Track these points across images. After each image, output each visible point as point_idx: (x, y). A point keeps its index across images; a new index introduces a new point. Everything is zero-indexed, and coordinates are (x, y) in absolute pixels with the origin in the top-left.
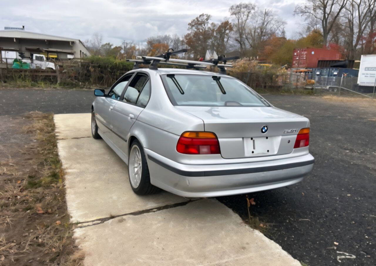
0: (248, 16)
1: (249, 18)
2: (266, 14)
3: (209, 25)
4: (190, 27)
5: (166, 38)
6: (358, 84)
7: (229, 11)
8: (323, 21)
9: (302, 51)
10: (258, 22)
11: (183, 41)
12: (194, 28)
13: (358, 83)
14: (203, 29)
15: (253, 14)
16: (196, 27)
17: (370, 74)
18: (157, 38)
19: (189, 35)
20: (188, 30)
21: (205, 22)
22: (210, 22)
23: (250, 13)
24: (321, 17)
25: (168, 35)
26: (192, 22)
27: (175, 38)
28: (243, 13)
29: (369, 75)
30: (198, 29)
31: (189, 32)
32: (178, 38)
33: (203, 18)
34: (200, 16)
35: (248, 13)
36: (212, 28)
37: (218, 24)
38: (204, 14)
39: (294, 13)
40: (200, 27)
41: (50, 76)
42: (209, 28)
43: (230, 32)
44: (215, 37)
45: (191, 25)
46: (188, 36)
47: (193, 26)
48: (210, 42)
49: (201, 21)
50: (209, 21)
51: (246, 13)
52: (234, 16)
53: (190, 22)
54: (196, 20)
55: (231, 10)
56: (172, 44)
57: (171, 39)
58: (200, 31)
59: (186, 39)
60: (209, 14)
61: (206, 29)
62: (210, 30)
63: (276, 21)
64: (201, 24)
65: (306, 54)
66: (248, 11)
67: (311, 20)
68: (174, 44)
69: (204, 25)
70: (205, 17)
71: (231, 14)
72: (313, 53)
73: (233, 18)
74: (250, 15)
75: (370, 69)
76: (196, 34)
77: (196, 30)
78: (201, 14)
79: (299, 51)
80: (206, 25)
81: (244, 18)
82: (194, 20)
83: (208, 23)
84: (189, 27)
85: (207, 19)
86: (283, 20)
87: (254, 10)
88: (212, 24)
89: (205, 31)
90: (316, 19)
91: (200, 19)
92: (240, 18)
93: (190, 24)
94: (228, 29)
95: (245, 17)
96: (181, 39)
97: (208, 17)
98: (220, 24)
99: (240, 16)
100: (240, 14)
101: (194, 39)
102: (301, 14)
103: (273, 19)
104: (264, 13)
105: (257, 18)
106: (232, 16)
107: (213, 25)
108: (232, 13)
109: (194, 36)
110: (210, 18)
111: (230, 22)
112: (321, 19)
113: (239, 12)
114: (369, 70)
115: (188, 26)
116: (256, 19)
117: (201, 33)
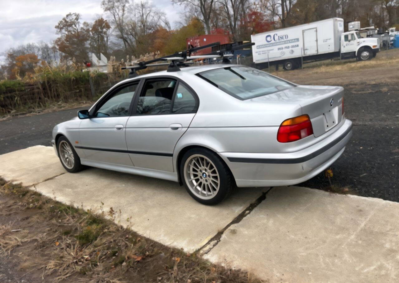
0: (124, 10)
1: (126, 12)
2: (143, 6)
3: (82, 26)
4: (59, 30)
5: (30, 47)
6: (254, 63)
7: (101, 7)
8: (201, 8)
9: (195, 39)
10: (137, 16)
11: (54, 48)
12: (63, 31)
13: (254, 61)
14: (75, 31)
15: (129, 7)
16: (66, 29)
17: (262, 51)
18: (18, 49)
19: (59, 39)
20: (57, 34)
21: (75, 22)
22: (81, 21)
23: (125, 7)
24: (198, 4)
25: (31, 44)
26: (59, 24)
27: (42, 46)
28: (118, 7)
29: (261, 53)
30: (69, 31)
31: (59, 36)
32: (46, 45)
33: (71, 18)
34: (67, 16)
35: (123, 7)
36: (85, 28)
37: (91, 23)
38: (72, 14)
39: (172, 2)
40: (70, 29)
42: (82, 28)
43: (107, 30)
44: (92, 38)
45: (59, 28)
46: (59, 41)
47: (61, 29)
48: (87, 44)
49: (69, 21)
50: (79, 20)
51: (120, 8)
52: (108, 12)
53: (57, 25)
54: (64, 21)
55: (103, 6)
56: (40, 53)
57: (37, 47)
58: (72, 34)
59: (58, 45)
60: (77, 13)
61: (79, 30)
62: (84, 31)
63: (154, 13)
64: (70, 25)
65: (199, 42)
66: (122, 5)
67: (190, 7)
68: (43, 53)
69: (75, 26)
70: (74, 17)
71: (104, 10)
72: (205, 40)
73: (108, 15)
74: (126, 9)
75: (261, 46)
76: (68, 38)
77: (67, 33)
78: (68, 13)
79: (191, 40)
80: (77, 26)
81: (120, 13)
82: (61, 22)
83: (79, 23)
84: (57, 31)
85: (77, 19)
86: (162, 11)
87: (129, 3)
88: (85, 23)
89: (78, 32)
90: (194, 6)
91: (67, 20)
92: (116, 14)
93: (57, 27)
94: (104, 27)
95: (121, 11)
96: (50, 46)
97: (78, 17)
98: (93, 22)
99: (114, 11)
100: (114, 8)
101: (67, 44)
102: (180, 3)
103: (150, 11)
104: (140, 5)
105: (134, 11)
106: (106, 12)
107: (86, 25)
108: (105, 8)
109: (66, 40)
110: (80, 17)
111: (105, 20)
112: (199, 6)
113: (113, 7)
114: (260, 48)
115: (56, 29)
116: (134, 13)
117: (74, 36)
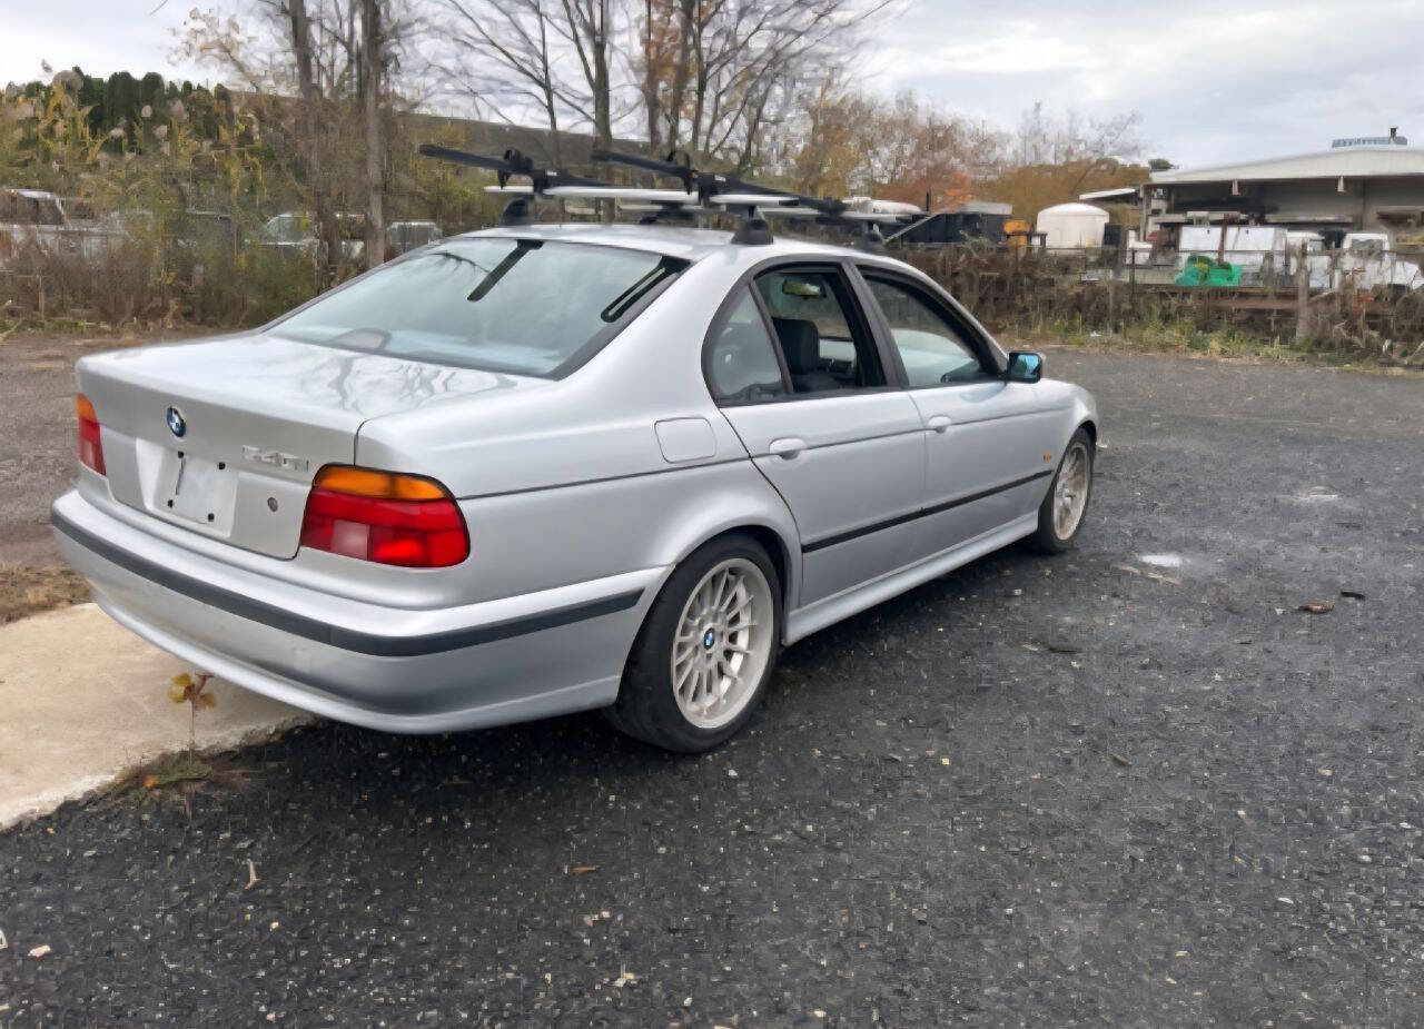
41: (1270, 312)
